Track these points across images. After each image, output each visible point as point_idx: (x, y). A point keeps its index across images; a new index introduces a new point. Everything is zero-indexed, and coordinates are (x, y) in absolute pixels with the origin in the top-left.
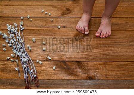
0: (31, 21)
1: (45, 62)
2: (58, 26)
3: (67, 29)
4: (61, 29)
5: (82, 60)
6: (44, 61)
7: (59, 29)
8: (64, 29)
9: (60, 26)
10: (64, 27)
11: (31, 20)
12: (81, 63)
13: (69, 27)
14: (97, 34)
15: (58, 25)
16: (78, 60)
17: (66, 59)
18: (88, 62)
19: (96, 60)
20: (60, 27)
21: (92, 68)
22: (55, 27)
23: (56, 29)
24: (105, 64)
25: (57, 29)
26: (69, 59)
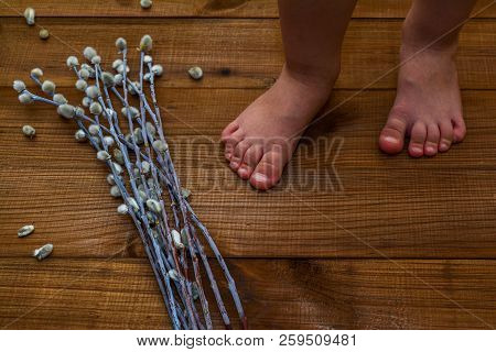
0: (45, 39)
1: (120, 265)
2: (192, 65)
3: (242, 82)
4: (207, 83)
5: (321, 251)
6: (117, 256)
7: (194, 84)
8: (224, 81)
9: (200, 64)
10: (225, 73)
11: (44, 33)
12: (318, 270)
13: (250, 75)
14: (391, 140)
15: (190, 59)
16: (300, 252)
17: (236, 250)
18: (357, 264)
19: (400, 252)
20: (199, 71)
21: (376, 293)
22: (178, 72)
23: (178, 84)
24: (447, 274)
25: (187, 83)
26: (251, 248)
